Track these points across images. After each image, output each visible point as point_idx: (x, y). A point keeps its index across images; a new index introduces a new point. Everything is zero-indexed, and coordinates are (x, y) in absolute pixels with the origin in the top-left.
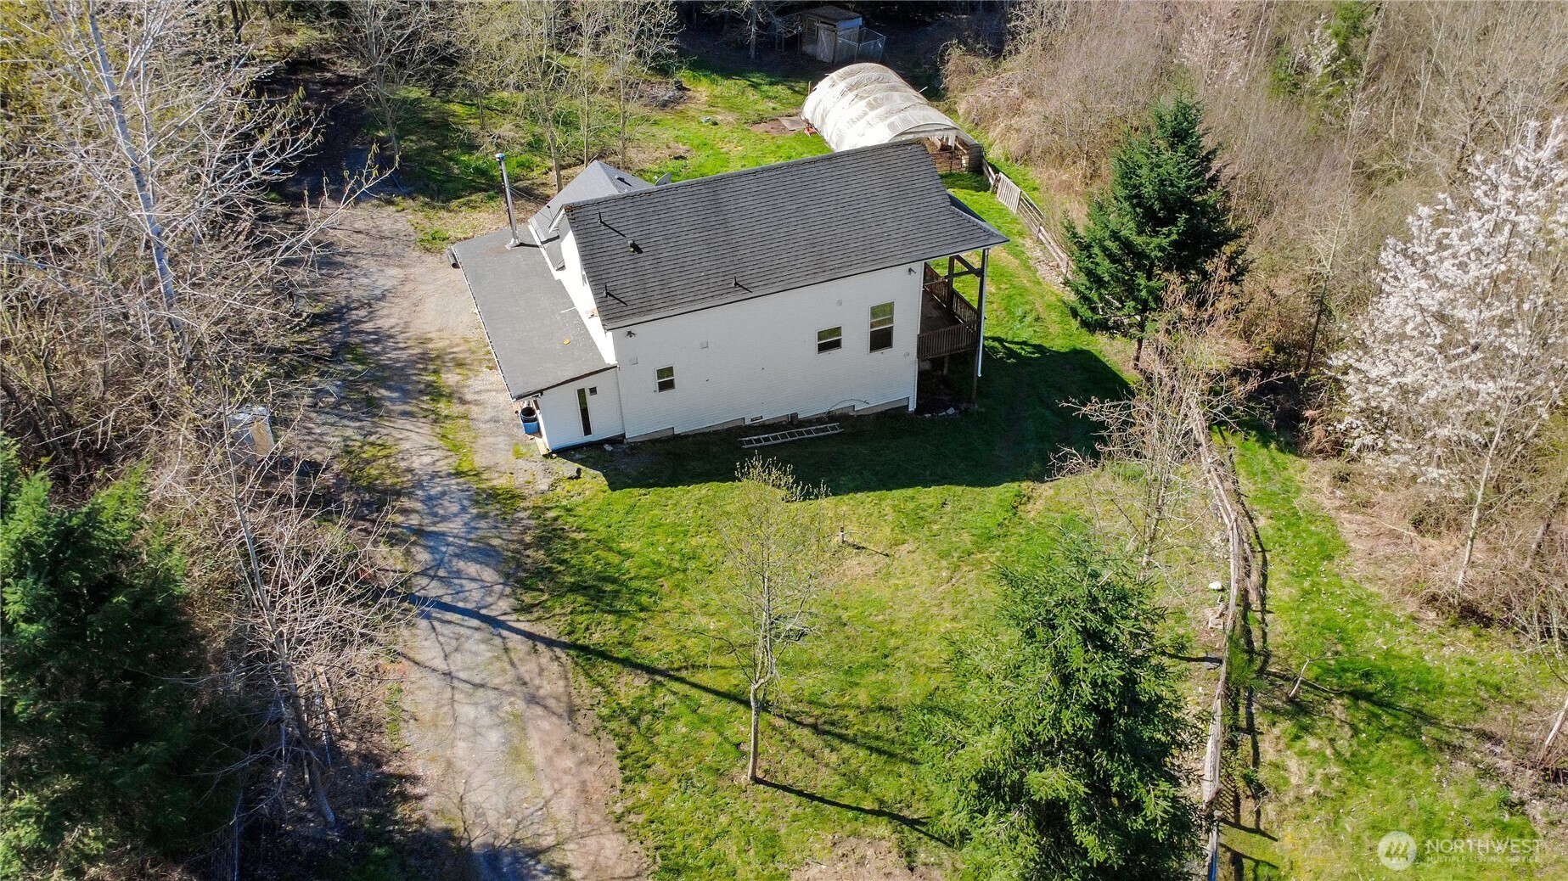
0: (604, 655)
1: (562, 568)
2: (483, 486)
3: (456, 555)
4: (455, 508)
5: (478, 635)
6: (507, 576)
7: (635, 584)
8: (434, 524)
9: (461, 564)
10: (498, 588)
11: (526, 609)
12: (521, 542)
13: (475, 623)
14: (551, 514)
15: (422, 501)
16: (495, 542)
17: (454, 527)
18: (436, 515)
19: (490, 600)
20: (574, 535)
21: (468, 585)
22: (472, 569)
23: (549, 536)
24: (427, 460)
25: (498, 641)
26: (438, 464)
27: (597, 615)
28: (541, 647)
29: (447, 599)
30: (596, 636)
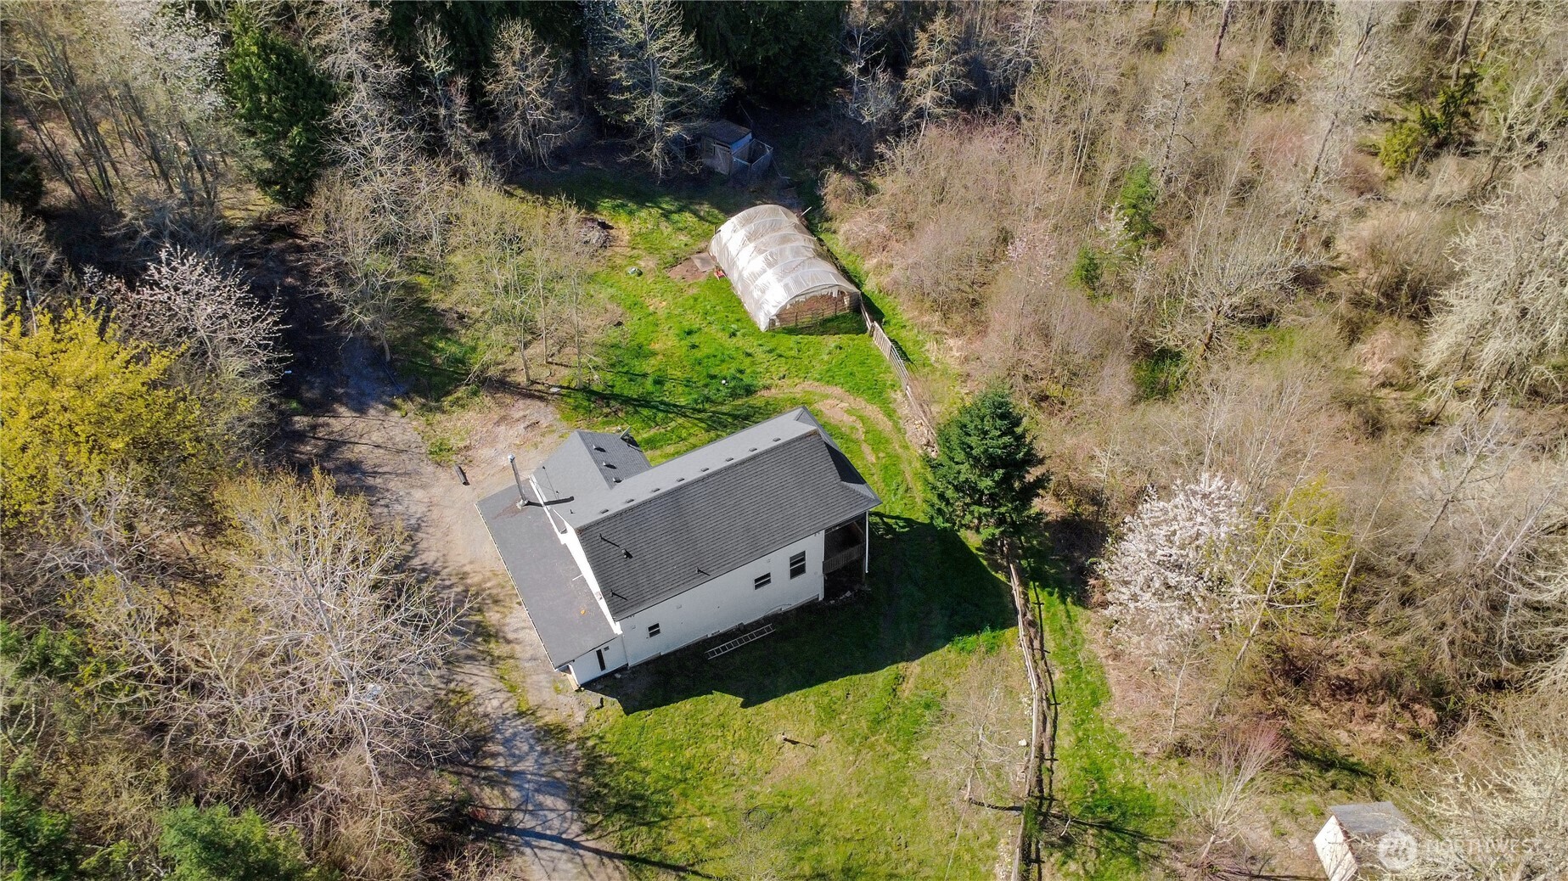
0: (646, 861)
1: (606, 791)
2: (540, 724)
3: (537, 791)
4: (525, 748)
5: (564, 856)
6: (572, 803)
7: (656, 797)
8: (515, 764)
9: (540, 798)
10: (569, 814)
11: (588, 830)
12: (575, 771)
13: (560, 846)
14: (590, 743)
15: (503, 744)
16: (559, 775)
17: (528, 765)
18: (514, 756)
19: (566, 825)
20: (608, 760)
21: (551, 815)
22: (549, 801)
23: (593, 762)
24: (495, 703)
25: (578, 859)
26: (505, 706)
27: (636, 829)
28: (606, 860)
29: (538, 829)
30: (638, 846)
